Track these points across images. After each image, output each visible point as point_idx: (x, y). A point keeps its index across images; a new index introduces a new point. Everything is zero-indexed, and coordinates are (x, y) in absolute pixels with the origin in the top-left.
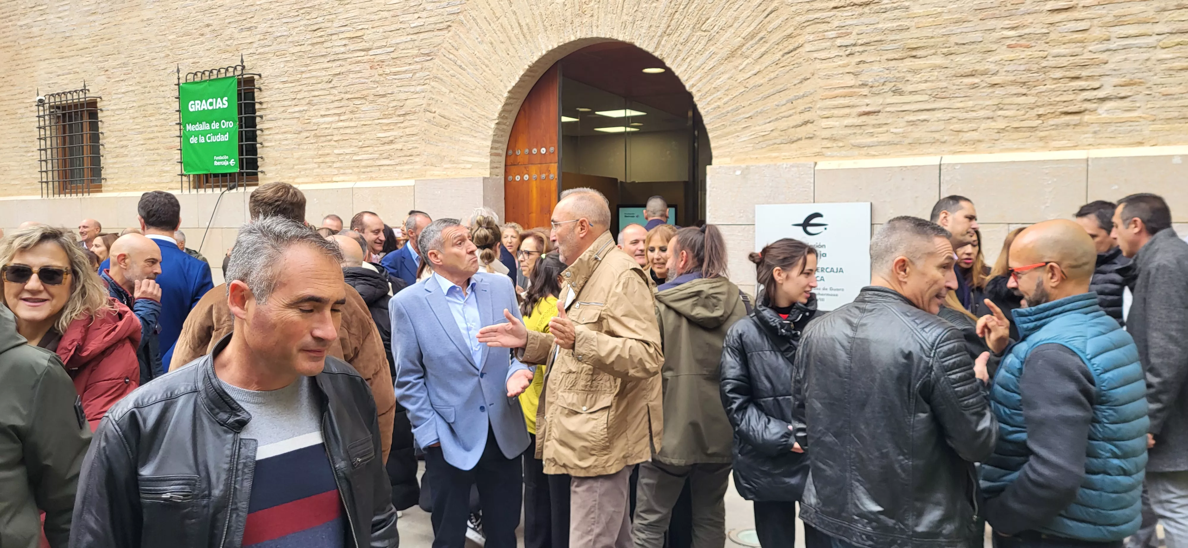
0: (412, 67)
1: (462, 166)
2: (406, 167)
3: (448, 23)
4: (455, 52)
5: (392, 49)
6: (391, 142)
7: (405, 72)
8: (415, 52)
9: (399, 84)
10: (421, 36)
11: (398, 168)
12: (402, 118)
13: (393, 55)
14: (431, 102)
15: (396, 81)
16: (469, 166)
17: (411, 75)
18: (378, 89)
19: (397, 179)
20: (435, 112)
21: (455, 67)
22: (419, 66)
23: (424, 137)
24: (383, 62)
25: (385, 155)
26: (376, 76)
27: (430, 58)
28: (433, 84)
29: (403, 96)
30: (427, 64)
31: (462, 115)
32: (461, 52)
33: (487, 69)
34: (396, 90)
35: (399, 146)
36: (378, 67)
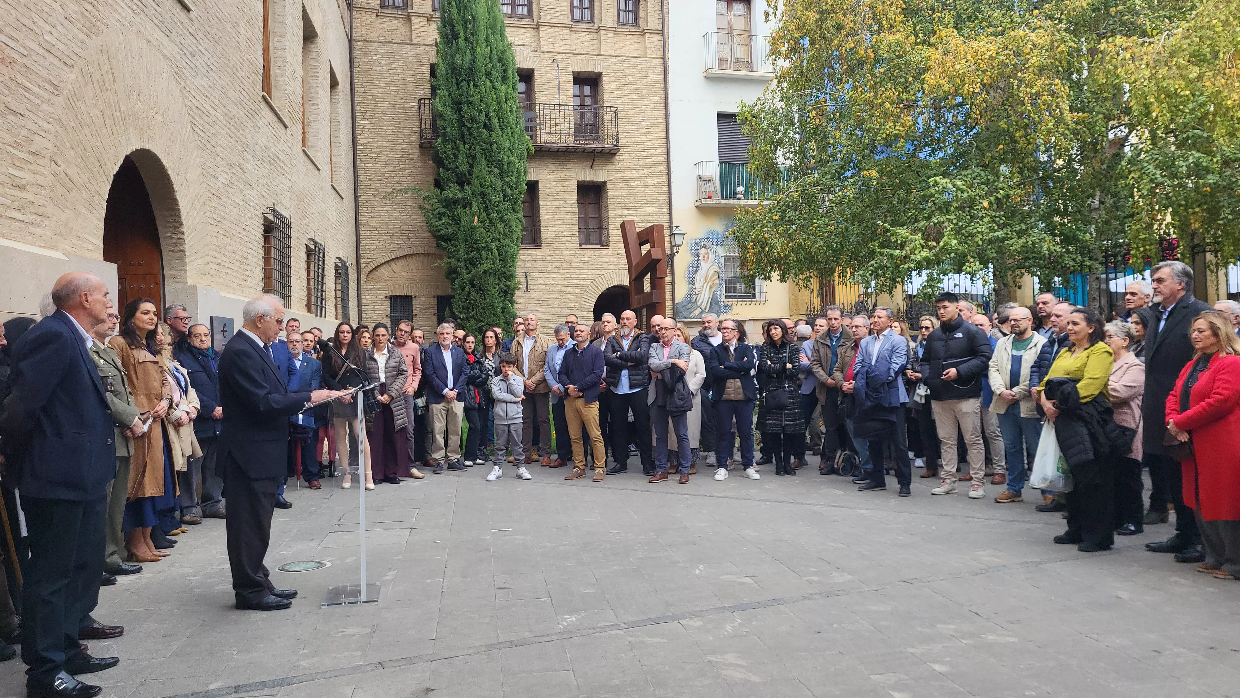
0: (41, 92)
1: (86, 245)
2: (38, 231)
3: (73, 62)
4: (76, 101)
5: (26, 53)
6: (22, 188)
7: (34, 94)
8: (44, 73)
9: (29, 107)
10: (52, 59)
11: (31, 229)
12: (31, 158)
13: (25, 60)
14: (56, 150)
15: (26, 100)
16: (91, 247)
17: (39, 102)
18: (10, 99)
19: (32, 245)
20: (59, 166)
21: (76, 119)
22: (46, 95)
23: (52, 195)
24: (15, 62)
25: (16, 205)
26: (7, 78)
27: (57, 93)
28: (58, 127)
29: (33, 127)
30: (55, 99)
31: (81, 182)
32: (80, 104)
33: (99, 139)
34: (26, 113)
35: (30, 196)
36: (9, 65)
